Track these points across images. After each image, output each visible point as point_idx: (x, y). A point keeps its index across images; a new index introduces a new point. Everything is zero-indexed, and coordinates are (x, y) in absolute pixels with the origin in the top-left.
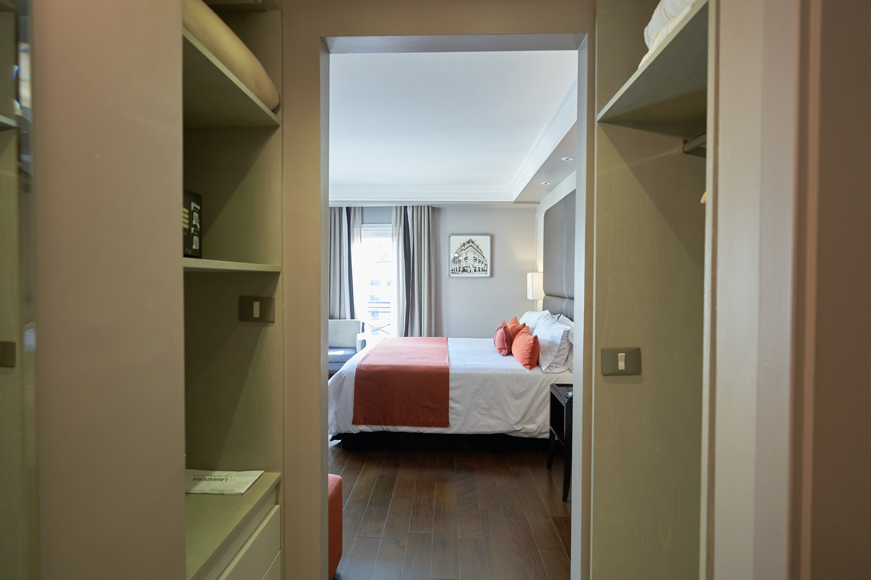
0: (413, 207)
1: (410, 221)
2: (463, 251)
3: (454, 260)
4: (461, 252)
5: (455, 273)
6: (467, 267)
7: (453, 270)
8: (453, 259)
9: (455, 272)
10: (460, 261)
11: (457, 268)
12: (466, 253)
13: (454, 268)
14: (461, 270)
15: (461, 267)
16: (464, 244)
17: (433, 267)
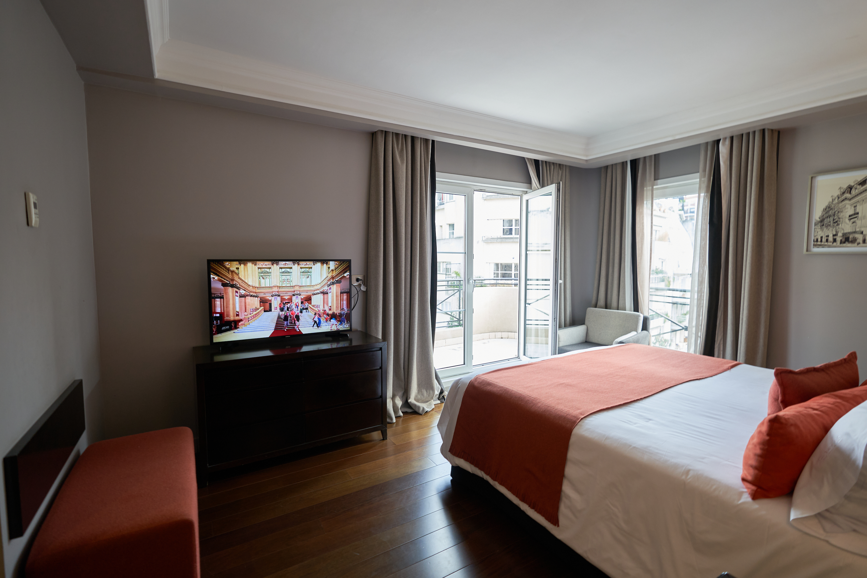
0: (732, 138)
1: (724, 163)
2: (847, 202)
3: (822, 221)
4: (840, 205)
5: (823, 246)
6: (855, 232)
7: (819, 240)
8: (819, 220)
9: (823, 243)
10: (837, 222)
11: (828, 236)
12: (855, 205)
13: (822, 237)
14: (839, 239)
15: (840, 234)
16: (850, 188)
17: (768, 236)
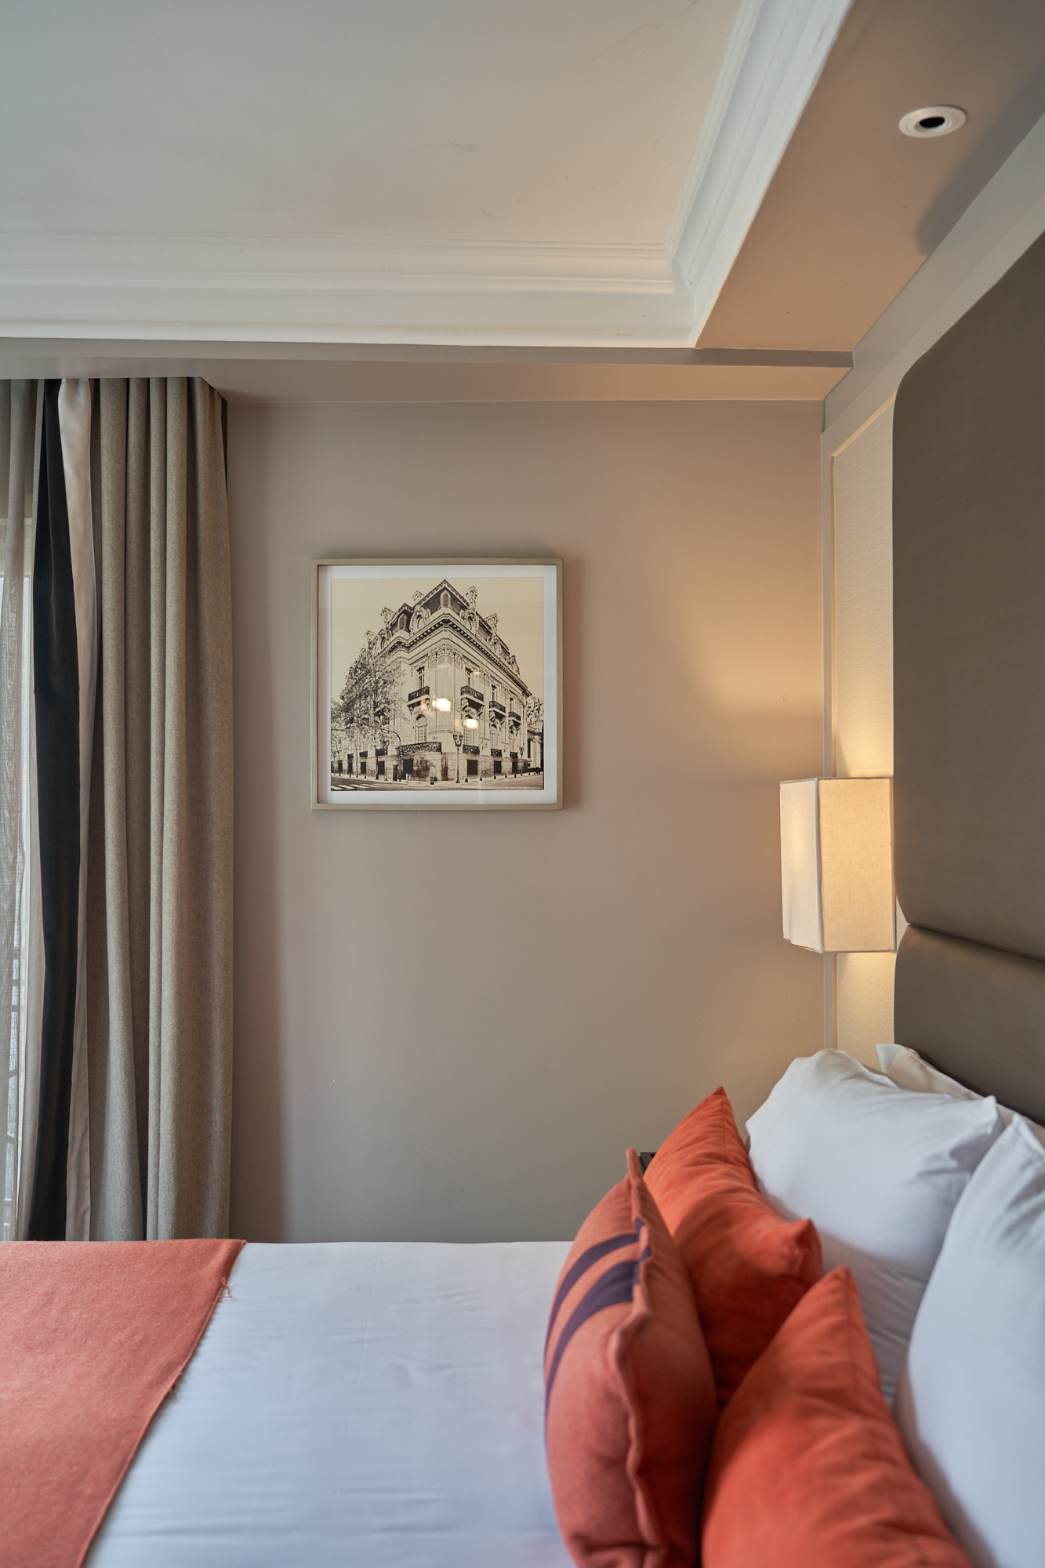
0: (95, 384)
1: (76, 470)
2: (401, 653)
3: (348, 707)
4: (388, 661)
5: (354, 785)
6: (423, 746)
7: (345, 766)
8: (341, 702)
9: (353, 777)
10: (381, 712)
11: (364, 755)
12: (419, 664)
13: (350, 757)
14: (390, 764)
15: (392, 751)
16: (407, 613)
17: (217, 750)
